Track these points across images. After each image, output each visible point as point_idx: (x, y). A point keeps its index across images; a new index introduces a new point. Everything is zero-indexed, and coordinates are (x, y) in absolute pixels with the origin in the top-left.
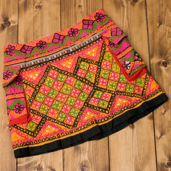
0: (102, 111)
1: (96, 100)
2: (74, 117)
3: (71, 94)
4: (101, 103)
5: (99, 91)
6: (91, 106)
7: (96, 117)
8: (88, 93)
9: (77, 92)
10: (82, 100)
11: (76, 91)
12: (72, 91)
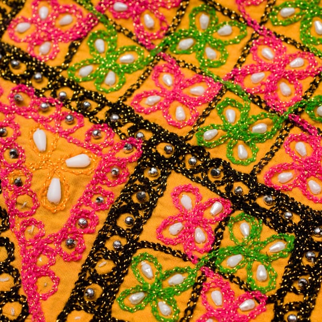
0: (95, 278)
1: (200, 235)
2: (68, 60)
3: (273, 39)
4: (169, 274)
5: (285, 261)
6: (147, 186)
7: (39, 224)
8: (267, 169)
9: (285, 88)
10: (208, 121)
11: (292, 77)
12: (292, 50)
